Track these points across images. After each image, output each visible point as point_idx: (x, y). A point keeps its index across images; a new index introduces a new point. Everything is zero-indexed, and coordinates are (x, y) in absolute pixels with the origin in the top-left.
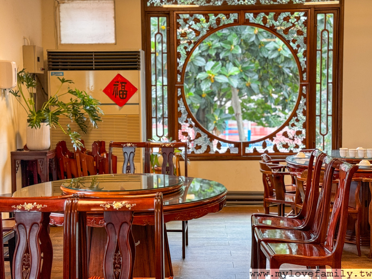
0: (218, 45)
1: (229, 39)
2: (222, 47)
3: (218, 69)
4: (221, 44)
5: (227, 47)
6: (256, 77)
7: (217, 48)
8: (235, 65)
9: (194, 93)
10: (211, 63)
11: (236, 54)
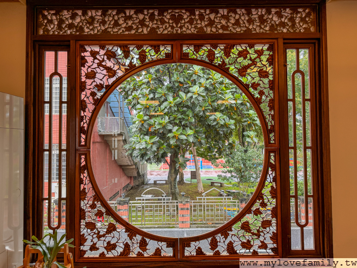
0: (180, 117)
1: (187, 113)
2: (183, 118)
3: (181, 131)
4: (182, 116)
5: (186, 118)
6: (204, 136)
7: (180, 119)
8: (191, 129)
9: (166, 146)
10: (176, 128)
11: (191, 122)
